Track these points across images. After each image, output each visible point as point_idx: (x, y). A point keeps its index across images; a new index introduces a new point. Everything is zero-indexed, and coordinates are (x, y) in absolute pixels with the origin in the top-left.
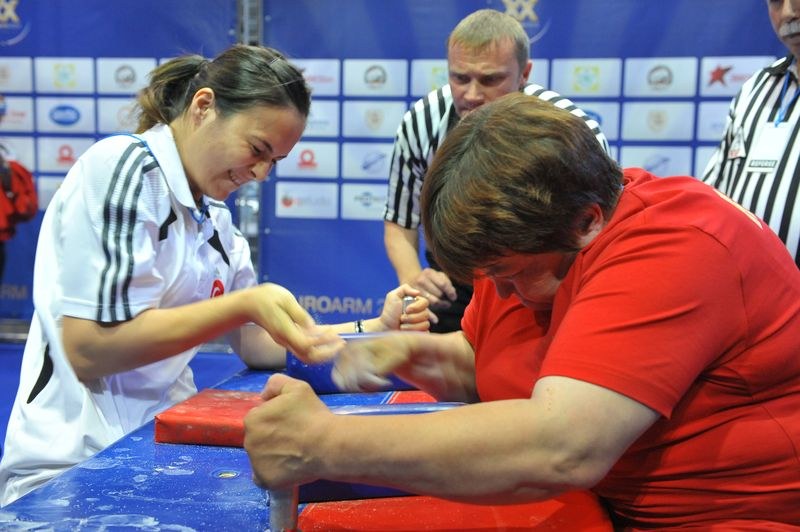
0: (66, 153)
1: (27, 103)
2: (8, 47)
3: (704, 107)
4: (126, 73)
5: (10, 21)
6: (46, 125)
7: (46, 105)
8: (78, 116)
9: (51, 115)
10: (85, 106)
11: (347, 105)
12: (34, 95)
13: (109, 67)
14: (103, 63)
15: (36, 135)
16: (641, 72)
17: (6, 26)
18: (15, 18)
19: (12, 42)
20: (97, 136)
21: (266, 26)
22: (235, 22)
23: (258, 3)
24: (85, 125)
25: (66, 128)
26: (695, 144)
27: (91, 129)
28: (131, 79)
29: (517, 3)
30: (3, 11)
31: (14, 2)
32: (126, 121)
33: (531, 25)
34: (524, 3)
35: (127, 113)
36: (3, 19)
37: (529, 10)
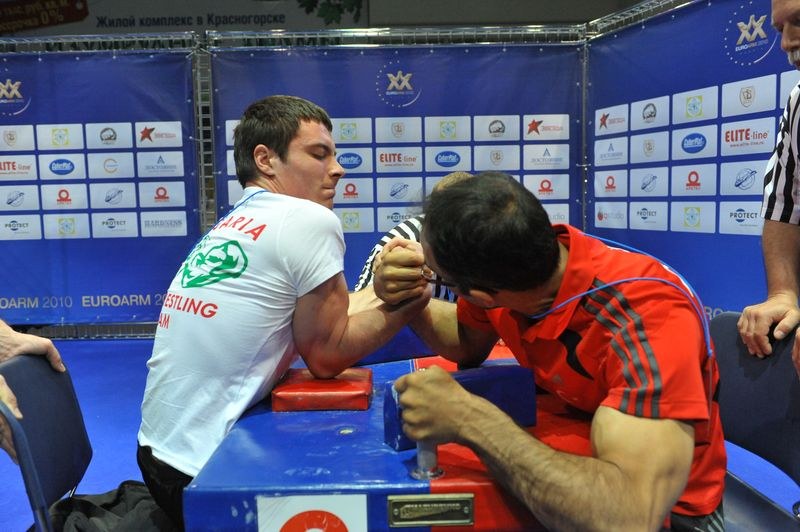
0: (64, 195)
1: (33, 157)
2: (14, 117)
3: (526, 148)
4: (109, 133)
5: (15, 97)
6: (46, 174)
7: (46, 160)
9: (50, 167)
10: (77, 160)
12: (37, 152)
13: (93, 129)
14: (90, 126)
15: (39, 182)
16: (484, 124)
17: (13, 101)
18: (19, 95)
19: (17, 113)
20: (88, 181)
21: (215, 96)
22: (192, 95)
23: (208, 79)
24: (78, 172)
25: (62, 176)
26: (521, 172)
27: (83, 177)
28: (113, 138)
29: (397, 78)
30: (9, 90)
31: (18, 83)
32: (113, 169)
33: (407, 93)
34: (403, 78)
35: (111, 163)
36: (10, 95)
37: (406, 82)
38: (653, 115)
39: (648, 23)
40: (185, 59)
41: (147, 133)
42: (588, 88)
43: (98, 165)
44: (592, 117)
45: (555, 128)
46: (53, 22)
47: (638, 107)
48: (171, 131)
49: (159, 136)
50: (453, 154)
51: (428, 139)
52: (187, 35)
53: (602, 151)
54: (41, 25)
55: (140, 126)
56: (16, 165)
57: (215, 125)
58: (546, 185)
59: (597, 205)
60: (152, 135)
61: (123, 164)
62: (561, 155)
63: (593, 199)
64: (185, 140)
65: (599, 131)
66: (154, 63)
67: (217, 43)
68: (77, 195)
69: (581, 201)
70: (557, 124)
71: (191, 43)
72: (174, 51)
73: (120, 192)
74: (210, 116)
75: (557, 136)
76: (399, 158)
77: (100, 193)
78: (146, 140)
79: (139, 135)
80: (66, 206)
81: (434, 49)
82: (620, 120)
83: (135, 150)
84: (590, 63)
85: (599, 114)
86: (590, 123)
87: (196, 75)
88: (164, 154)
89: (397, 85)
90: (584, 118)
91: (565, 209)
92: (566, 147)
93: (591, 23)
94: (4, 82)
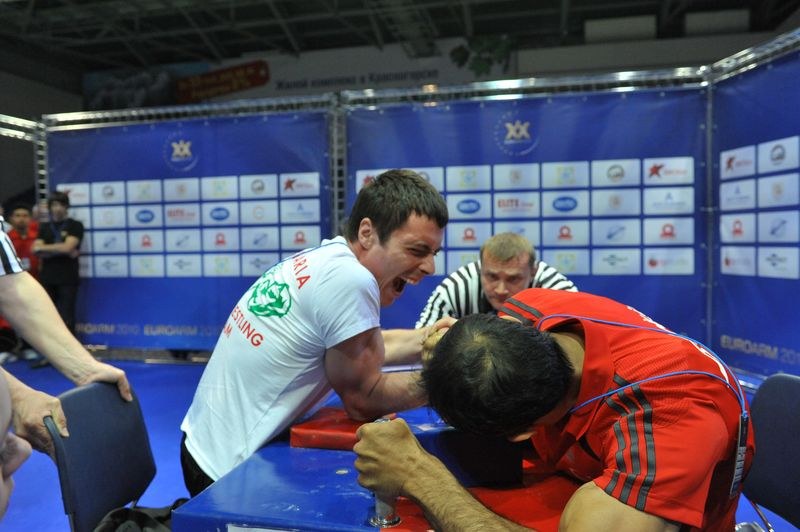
0: (221, 239)
1: (197, 206)
2: (185, 172)
3: (647, 192)
4: (258, 185)
5: (186, 156)
6: (208, 220)
7: (208, 208)
8: (228, 213)
9: (211, 214)
10: (232, 207)
13: (247, 181)
14: (243, 179)
15: (202, 227)
16: (602, 169)
17: (183, 159)
18: (189, 154)
19: (187, 169)
20: (240, 226)
21: (349, 149)
22: (328, 148)
23: (343, 135)
24: (232, 219)
25: (220, 222)
26: (642, 217)
27: (236, 222)
28: (261, 188)
29: (516, 127)
30: (182, 150)
31: (188, 144)
32: (259, 216)
33: (526, 141)
34: (521, 127)
35: (259, 210)
36: (182, 154)
37: (524, 131)
38: (781, 157)
39: (775, 63)
40: (324, 119)
41: (289, 184)
42: (714, 131)
43: (249, 212)
44: (717, 160)
45: (678, 172)
46: (241, 88)
47: (766, 149)
48: (311, 181)
49: (300, 186)
50: (570, 199)
51: (546, 185)
52: (325, 97)
53: (729, 195)
54: (232, 91)
55: (285, 178)
56: (184, 213)
57: (349, 174)
58: (668, 230)
59: (724, 250)
60: (294, 185)
61: (269, 212)
62: (686, 199)
63: (719, 243)
64: (322, 189)
65: (725, 174)
66: (297, 122)
67: (355, 102)
68: (231, 237)
69: (707, 245)
70: (681, 167)
71: (328, 103)
73: (266, 235)
74: (345, 168)
75: (680, 179)
76: (517, 205)
77: (249, 236)
78: (289, 190)
79: (283, 186)
80: (222, 248)
81: (552, 98)
82: (747, 163)
83: (279, 199)
84: (715, 105)
85: (725, 156)
86: (716, 165)
87: (333, 132)
88: (303, 202)
89: (515, 134)
90: (709, 161)
91: (689, 255)
92: (690, 192)
93: (716, 65)
94: (178, 143)
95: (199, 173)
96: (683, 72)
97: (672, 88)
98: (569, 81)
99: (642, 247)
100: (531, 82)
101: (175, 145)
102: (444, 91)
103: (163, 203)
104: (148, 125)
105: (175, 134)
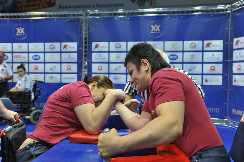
0: (36, 67)
1: (27, 54)
2: (22, 40)
3: (205, 53)
4: (53, 46)
5: (22, 33)
6: (31, 60)
7: (31, 55)
8: (40, 57)
9: (33, 57)
10: (42, 55)
11: (111, 54)
12: (28, 52)
13: (48, 45)
14: (46, 44)
15: (29, 63)
16: (188, 44)
17: (21, 35)
18: (24, 33)
19: (22, 39)
20: (45, 63)
21: (89, 34)
22: (81, 33)
23: (87, 28)
24: (42, 60)
25: (36, 61)
26: (203, 63)
27: (43, 61)
28: (54, 48)
29: (155, 27)
30: (21, 31)
31: (23, 29)
32: (52, 59)
33: (159, 32)
34: (157, 27)
35: (53, 57)
36: (21, 33)
37: (158, 29)
40: (79, 21)
41: (65, 46)
42: (231, 30)
43: (49, 57)
44: (232, 41)
45: (217, 46)
48: (73, 46)
49: (69, 47)
50: (175, 55)
51: (166, 50)
52: (80, 12)
53: (236, 55)
54: (39, 8)
55: (63, 44)
56: (21, 57)
57: (89, 44)
58: (212, 68)
59: (234, 76)
60: (67, 47)
61: (56, 57)
62: (219, 56)
63: (232, 74)
64: (78, 49)
65: (235, 47)
66: (68, 22)
67: (91, 15)
68: (41, 67)
69: (227, 74)
70: (218, 44)
71: (82, 15)
72: (76, 18)
73: (55, 67)
74: (87, 41)
75: (218, 49)
77: (48, 67)
78: (65, 49)
79: (62, 47)
80: (37, 71)
81: (169, 16)
83: (61, 52)
84: (232, 20)
85: (235, 40)
86: (232, 43)
87: (83, 26)
88: (71, 54)
89: (154, 29)
90: (229, 42)
91: (220, 78)
92: (222, 53)
93: (233, 4)
94: (19, 28)
95: (28, 41)
96: (221, 7)
97: (216, 13)
98: (176, 10)
99: (202, 74)
100: (161, 10)
101: (17, 29)
102: (127, 12)
103: (12, 52)
104: (7, 20)
105: (18, 24)
